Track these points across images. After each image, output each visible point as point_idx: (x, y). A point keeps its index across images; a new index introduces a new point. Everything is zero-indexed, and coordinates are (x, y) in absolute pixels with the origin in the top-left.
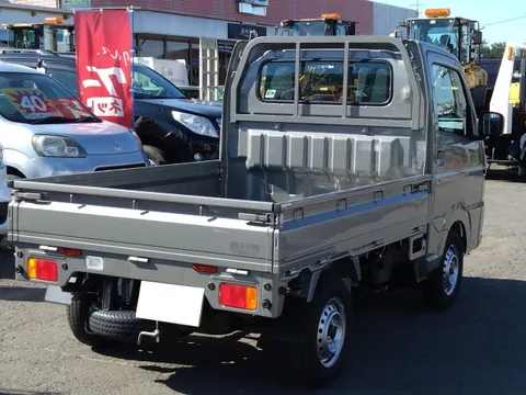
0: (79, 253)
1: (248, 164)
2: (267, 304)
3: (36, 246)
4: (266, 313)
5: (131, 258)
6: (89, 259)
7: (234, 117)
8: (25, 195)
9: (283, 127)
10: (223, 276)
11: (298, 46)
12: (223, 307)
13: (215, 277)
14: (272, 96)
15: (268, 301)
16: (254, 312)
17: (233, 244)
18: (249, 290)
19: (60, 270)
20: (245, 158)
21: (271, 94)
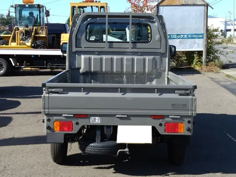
0: (86, 116)
1: (81, 71)
2: (189, 130)
3: (61, 115)
4: (189, 134)
5: (117, 116)
6: (92, 119)
7: (74, 49)
8: (53, 90)
9: (100, 53)
10: (167, 119)
11: (107, 17)
12: (166, 133)
13: (163, 120)
14: (94, 39)
15: (189, 128)
16: (182, 134)
17: (172, 105)
18: (180, 124)
19: (74, 125)
20: (80, 68)
21: (93, 38)
